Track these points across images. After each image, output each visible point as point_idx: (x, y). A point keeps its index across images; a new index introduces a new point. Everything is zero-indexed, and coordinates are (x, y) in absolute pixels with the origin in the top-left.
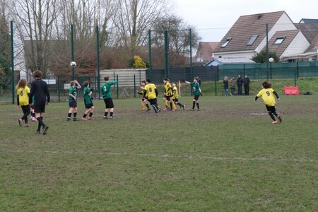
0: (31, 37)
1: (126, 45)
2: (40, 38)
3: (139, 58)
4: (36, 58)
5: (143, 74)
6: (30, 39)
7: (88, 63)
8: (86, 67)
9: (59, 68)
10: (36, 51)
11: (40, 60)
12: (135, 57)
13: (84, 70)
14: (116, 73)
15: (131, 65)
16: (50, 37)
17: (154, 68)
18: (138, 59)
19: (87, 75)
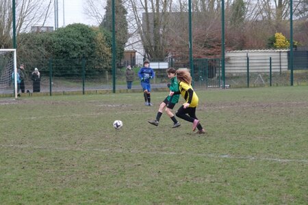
0: (146, 9)
1: (270, 18)
2: (158, 10)
3: (282, 36)
4: (152, 36)
5: (285, 56)
6: (144, 11)
7: (214, 42)
8: (213, 47)
9: (178, 48)
10: (152, 26)
11: (157, 38)
12: (277, 35)
13: (208, 51)
14: (249, 55)
15: (271, 44)
16: (170, 8)
17: (299, 49)
18: (280, 38)
19: (212, 57)
